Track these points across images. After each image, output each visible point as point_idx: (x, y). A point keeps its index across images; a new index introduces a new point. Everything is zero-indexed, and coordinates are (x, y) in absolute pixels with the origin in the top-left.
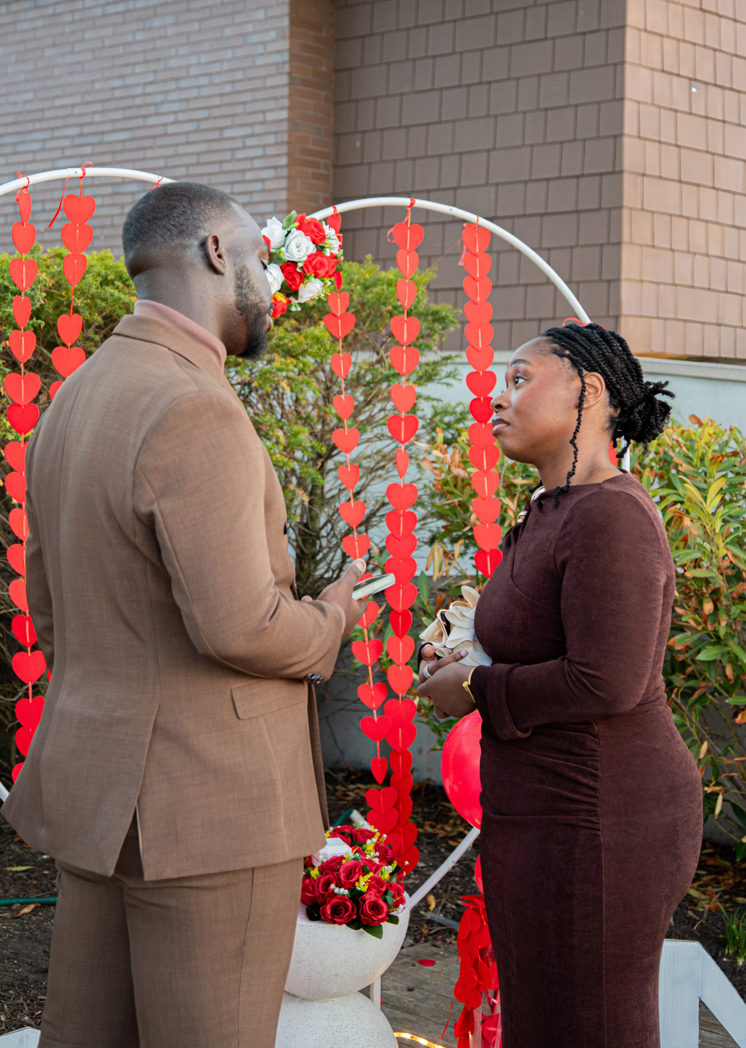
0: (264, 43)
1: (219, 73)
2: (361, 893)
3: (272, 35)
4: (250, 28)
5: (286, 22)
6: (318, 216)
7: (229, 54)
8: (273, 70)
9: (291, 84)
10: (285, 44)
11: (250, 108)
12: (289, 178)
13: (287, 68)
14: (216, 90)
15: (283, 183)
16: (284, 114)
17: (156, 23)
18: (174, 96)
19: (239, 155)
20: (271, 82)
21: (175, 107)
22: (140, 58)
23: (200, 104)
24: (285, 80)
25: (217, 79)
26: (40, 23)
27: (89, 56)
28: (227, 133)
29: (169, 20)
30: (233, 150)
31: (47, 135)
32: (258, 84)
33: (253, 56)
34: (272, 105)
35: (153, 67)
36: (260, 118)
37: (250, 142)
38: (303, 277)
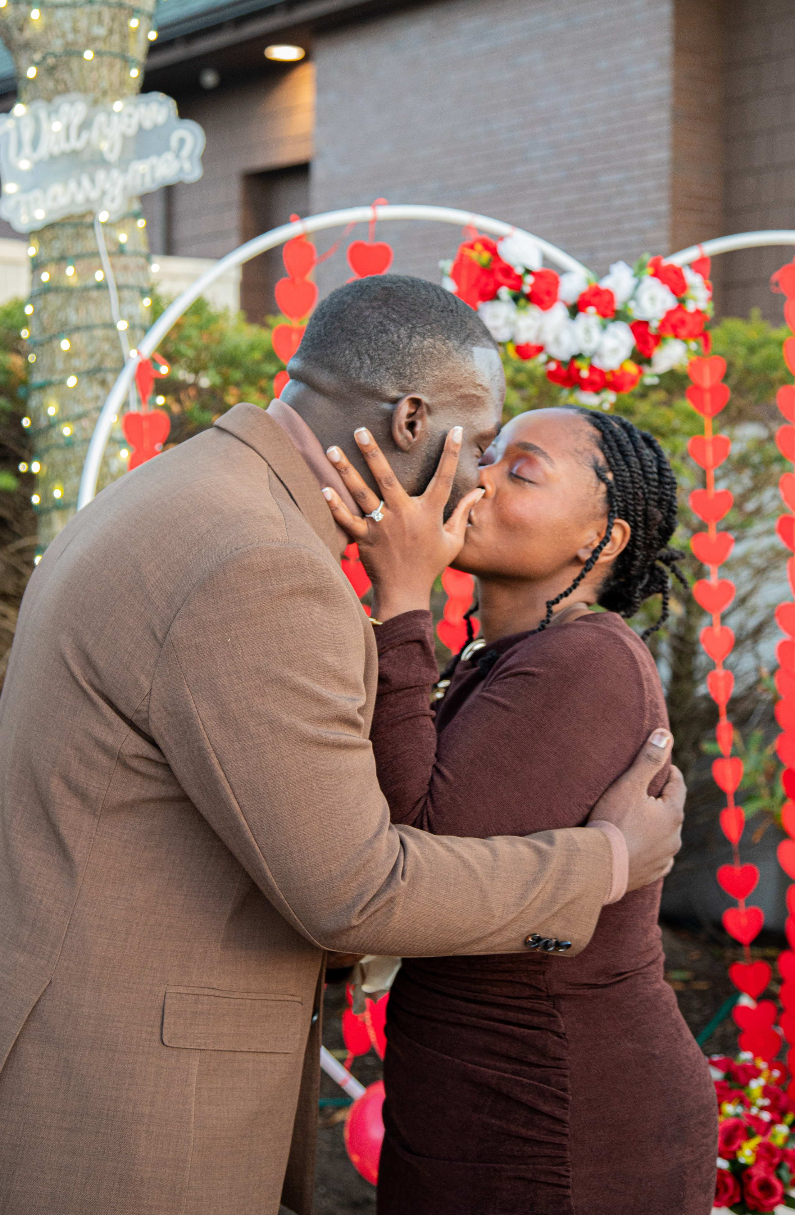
0: (642, 75)
2: (745, 1167)
3: (652, 65)
4: (627, 58)
6: (679, 259)
7: (602, 90)
10: (667, 75)
16: (665, 154)
17: (524, 60)
20: (651, 118)
25: (590, 119)
27: (451, 102)
29: (538, 55)
33: (630, 90)
34: (651, 144)
35: (519, 109)
36: (637, 160)
38: (658, 339)
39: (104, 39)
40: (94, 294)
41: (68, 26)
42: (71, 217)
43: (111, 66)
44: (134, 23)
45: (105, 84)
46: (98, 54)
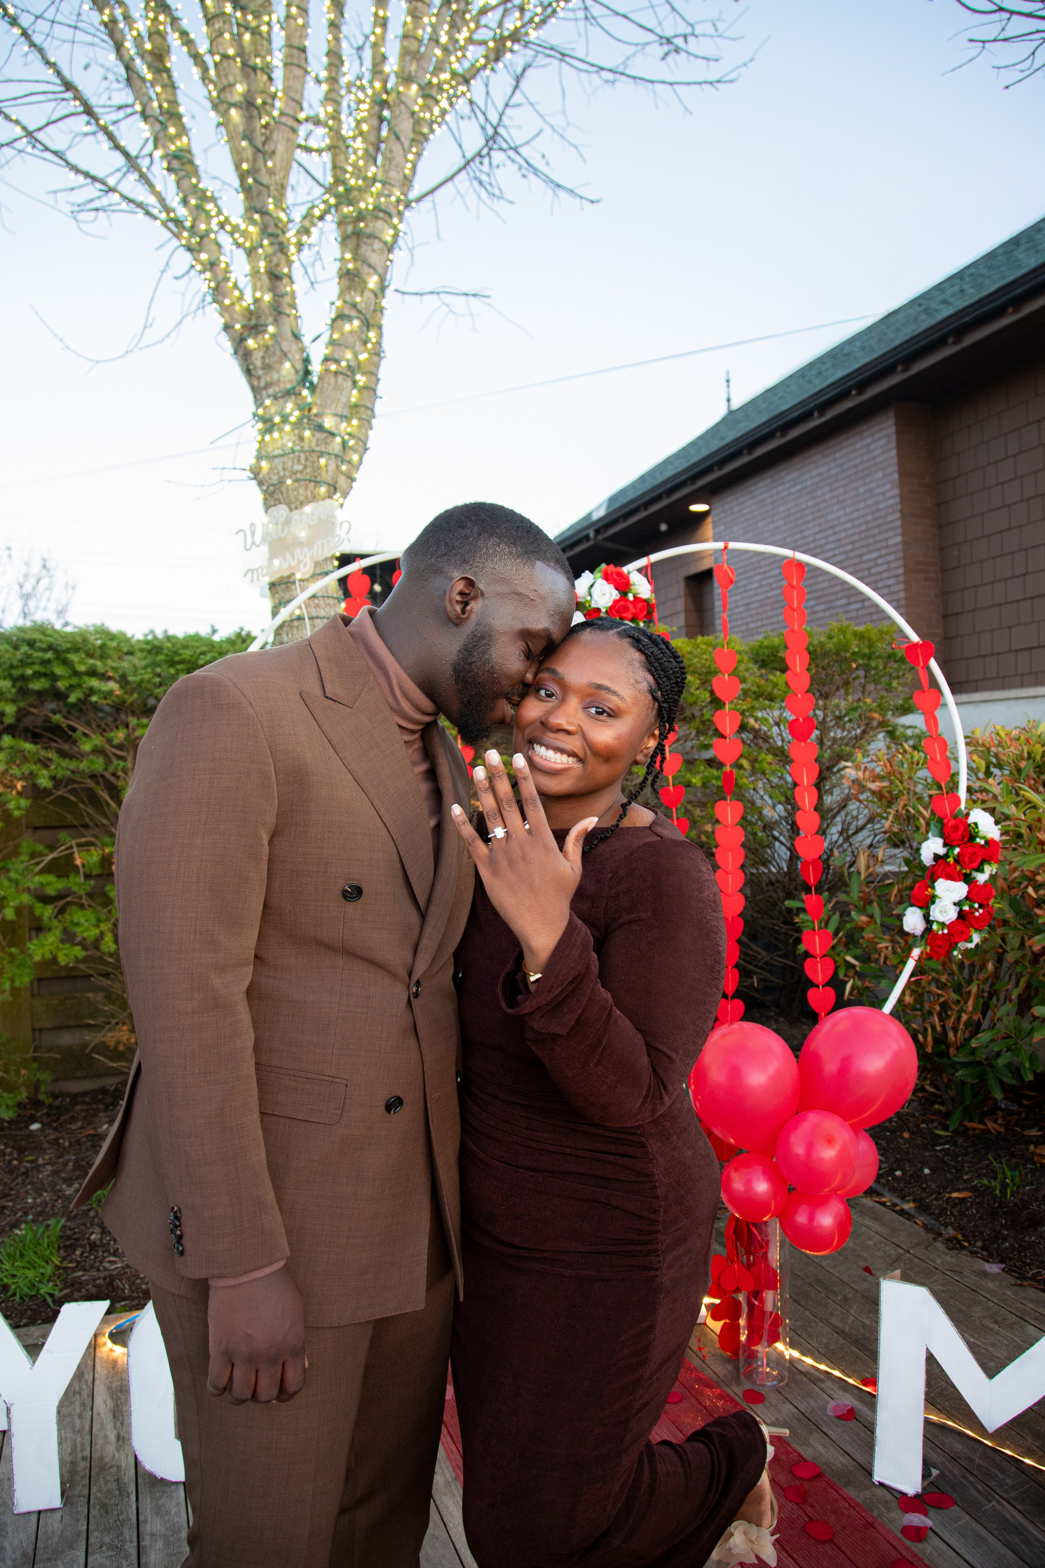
0: (883, 493)
1: (858, 518)
3: (888, 487)
4: (874, 485)
5: (896, 476)
6: (629, 567)
7: (862, 505)
8: (890, 510)
9: (903, 517)
10: (896, 491)
11: (878, 538)
12: (906, 582)
13: (899, 507)
14: (857, 530)
15: (902, 586)
16: (899, 539)
17: (819, 493)
18: (832, 539)
19: (873, 571)
20: (889, 518)
21: (833, 546)
22: (810, 518)
23: (847, 541)
24: (898, 515)
25: (856, 523)
26: (754, 507)
27: (782, 522)
28: (866, 558)
29: (826, 489)
30: (869, 569)
31: (762, 577)
32: (881, 521)
33: (877, 503)
34: (891, 534)
35: (818, 522)
36: (884, 544)
37: (879, 561)
39: (301, 472)
40: (296, 623)
41: (280, 467)
42: (282, 577)
43: (306, 488)
44: (323, 461)
45: (301, 498)
46: (297, 481)
